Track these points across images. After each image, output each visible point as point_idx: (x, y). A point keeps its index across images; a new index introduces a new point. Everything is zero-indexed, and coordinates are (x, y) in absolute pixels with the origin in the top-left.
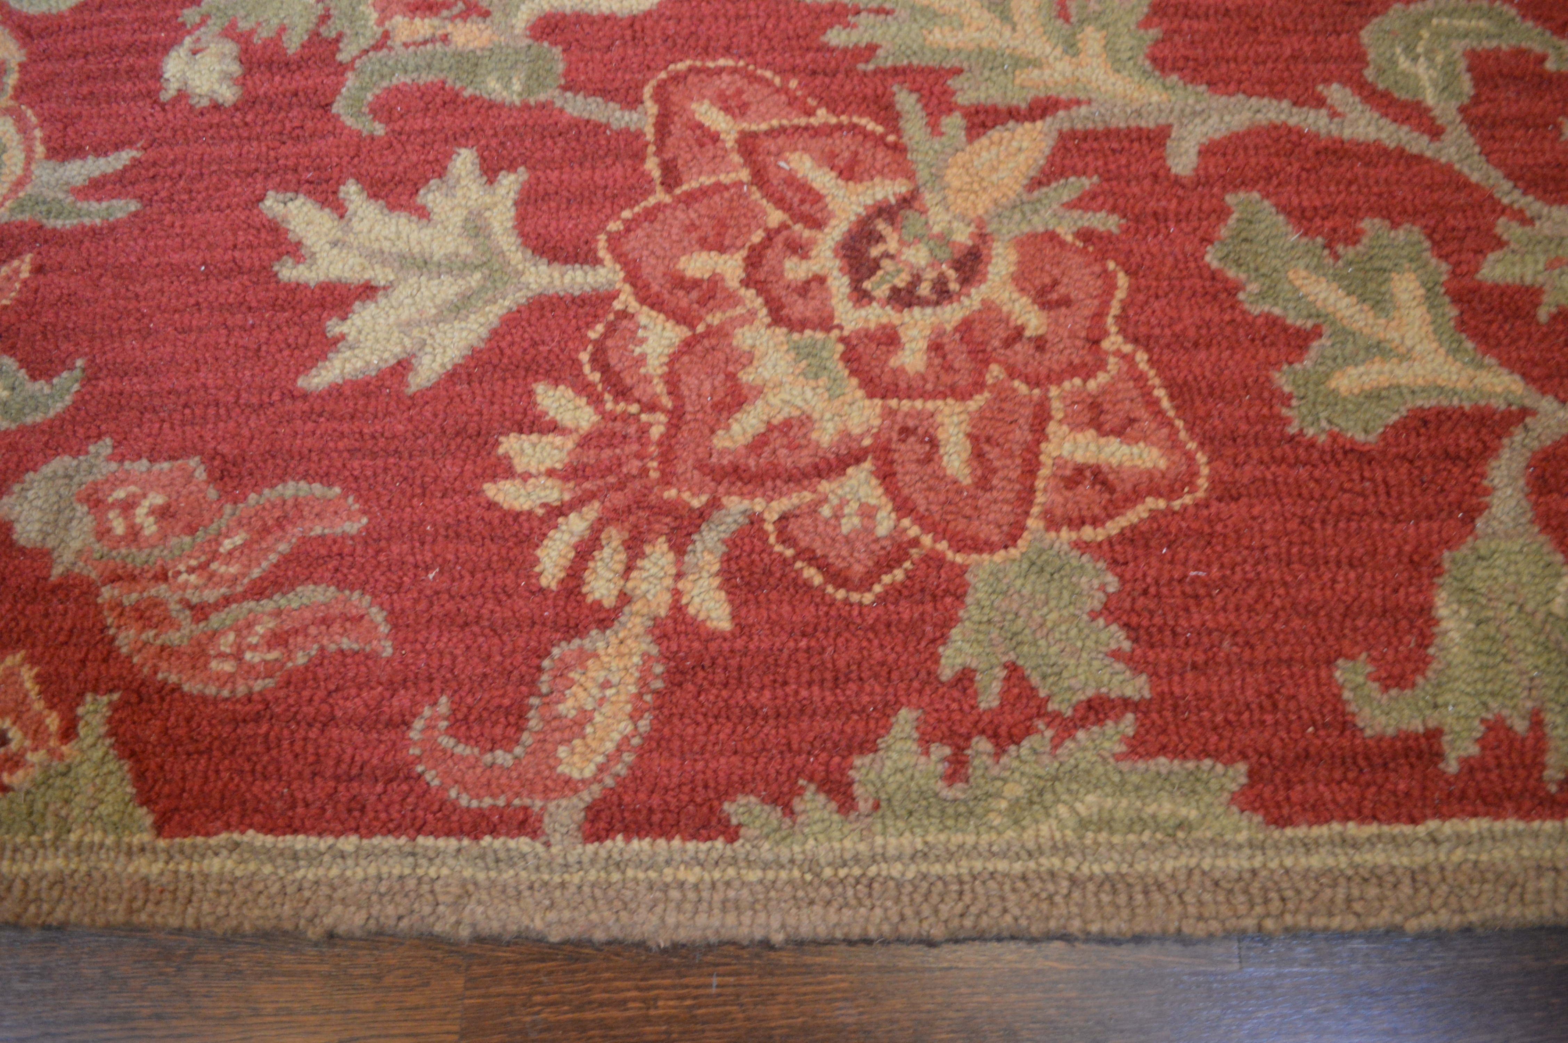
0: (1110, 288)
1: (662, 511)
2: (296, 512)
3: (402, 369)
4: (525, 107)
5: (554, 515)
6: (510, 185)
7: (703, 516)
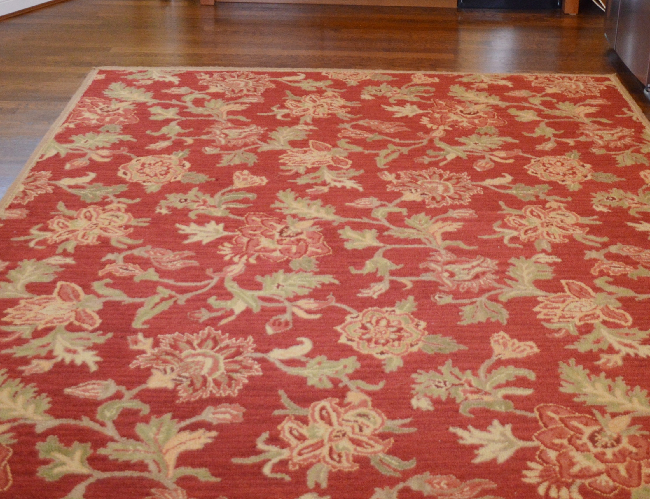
1: (562, 482)
2: (479, 485)
3: (495, 460)
4: (506, 412)
5: (539, 484)
6: (508, 427)
7: (572, 483)
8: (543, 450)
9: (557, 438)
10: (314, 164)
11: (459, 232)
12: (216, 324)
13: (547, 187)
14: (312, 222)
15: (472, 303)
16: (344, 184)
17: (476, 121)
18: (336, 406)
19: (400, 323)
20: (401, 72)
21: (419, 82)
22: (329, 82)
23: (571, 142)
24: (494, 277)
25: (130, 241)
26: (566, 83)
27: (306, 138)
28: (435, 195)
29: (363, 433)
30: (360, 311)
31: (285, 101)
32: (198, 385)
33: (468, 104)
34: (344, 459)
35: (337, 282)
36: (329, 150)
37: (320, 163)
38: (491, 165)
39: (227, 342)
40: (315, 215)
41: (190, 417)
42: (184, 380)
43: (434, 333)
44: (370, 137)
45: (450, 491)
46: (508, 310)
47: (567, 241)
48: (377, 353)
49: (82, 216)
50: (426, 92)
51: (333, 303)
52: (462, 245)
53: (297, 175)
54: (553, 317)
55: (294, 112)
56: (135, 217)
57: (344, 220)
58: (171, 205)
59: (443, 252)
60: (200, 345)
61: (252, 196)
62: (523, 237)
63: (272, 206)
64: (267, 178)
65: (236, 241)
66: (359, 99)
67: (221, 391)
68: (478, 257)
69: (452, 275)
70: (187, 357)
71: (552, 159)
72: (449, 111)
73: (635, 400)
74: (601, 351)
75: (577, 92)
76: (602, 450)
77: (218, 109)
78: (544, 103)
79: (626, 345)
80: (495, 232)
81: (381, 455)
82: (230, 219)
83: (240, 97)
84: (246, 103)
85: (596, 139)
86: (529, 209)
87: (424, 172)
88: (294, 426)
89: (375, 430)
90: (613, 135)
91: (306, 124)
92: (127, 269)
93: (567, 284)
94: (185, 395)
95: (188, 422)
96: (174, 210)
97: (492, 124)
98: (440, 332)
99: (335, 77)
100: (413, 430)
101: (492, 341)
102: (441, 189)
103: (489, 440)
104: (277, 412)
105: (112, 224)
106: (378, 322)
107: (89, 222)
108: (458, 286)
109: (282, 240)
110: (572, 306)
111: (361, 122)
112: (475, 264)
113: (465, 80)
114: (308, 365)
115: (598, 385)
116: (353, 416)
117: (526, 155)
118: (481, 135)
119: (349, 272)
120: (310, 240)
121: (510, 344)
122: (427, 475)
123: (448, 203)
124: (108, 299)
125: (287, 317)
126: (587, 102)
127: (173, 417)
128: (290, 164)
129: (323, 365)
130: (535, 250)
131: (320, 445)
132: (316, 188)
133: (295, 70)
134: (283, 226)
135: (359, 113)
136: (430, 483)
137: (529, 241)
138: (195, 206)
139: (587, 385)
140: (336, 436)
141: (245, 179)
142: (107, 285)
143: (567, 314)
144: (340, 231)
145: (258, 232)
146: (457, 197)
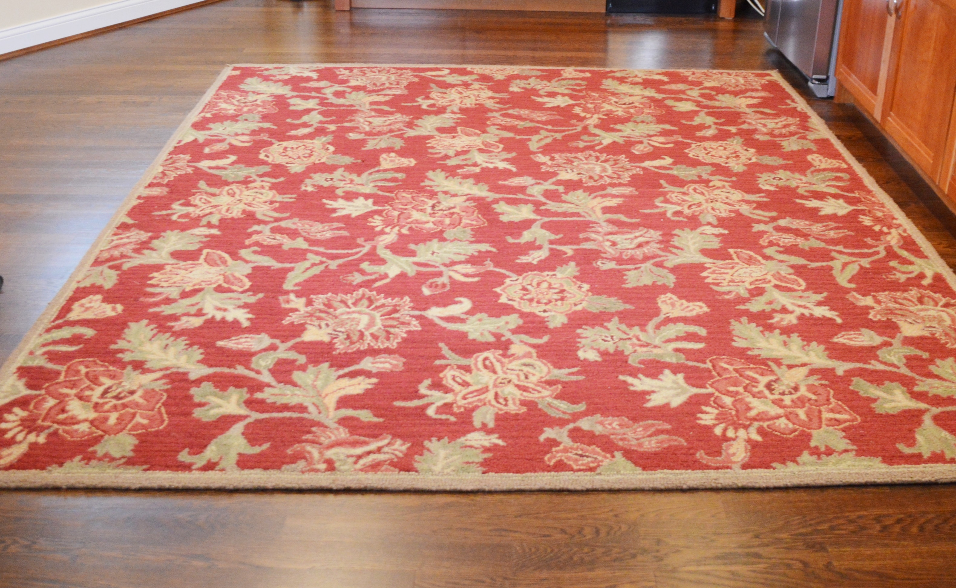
0: (829, 392)
1: (740, 424)
2: (652, 426)
3: (668, 404)
4: (678, 363)
5: (715, 425)
6: (681, 376)
7: (749, 426)
8: (717, 396)
9: (732, 386)
10: (463, 147)
11: (620, 206)
12: (370, 286)
13: (709, 169)
14: (465, 198)
15: (636, 269)
16: (496, 165)
17: (632, 111)
18: (499, 357)
19: (562, 285)
20: (550, 68)
21: (570, 76)
22: (475, 77)
23: (733, 129)
24: (658, 246)
25: (276, 215)
26: (725, 78)
27: (454, 125)
28: (592, 175)
29: (529, 381)
30: (520, 275)
31: (430, 93)
32: (355, 339)
33: (622, 96)
34: (510, 402)
35: (493, 250)
36: (478, 135)
37: (470, 146)
38: (650, 149)
39: (383, 301)
40: (468, 191)
41: (348, 366)
42: (340, 334)
43: (599, 294)
44: (521, 124)
45: (622, 431)
46: (674, 275)
47: (733, 215)
48: (540, 312)
49: (225, 193)
50: (579, 85)
51: (492, 268)
52: (623, 218)
53: (447, 157)
54: (722, 281)
55: (439, 103)
56: (280, 194)
57: (497, 196)
58: (316, 184)
59: (603, 224)
60: (354, 304)
61: (400, 176)
62: (687, 211)
63: (422, 184)
64: (415, 160)
65: (386, 214)
66: (506, 91)
67: (379, 344)
68: (640, 228)
69: (614, 244)
70: (342, 314)
71: (714, 144)
72: (603, 102)
73: (812, 354)
74: (774, 311)
75: (737, 86)
76: (780, 396)
77: (360, 100)
78: (702, 95)
79: (800, 306)
80: (657, 207)
81: (549, 399)
82: (379, 195)
83: (383, 90)
84: (389, 95)
85: (759, 127)
86: (692, 187)
87: (579, 155)
88: (457, 374)
89: (541, 377)
90: (777, 123)
91: (453, 113)
92: (274, 239)
93: (735, 253)
94: (342, 347)
95: (346, 370)
96: (320, 187)
97: (649, 113)
98: (604, 293)
99: (481, 72)
100: (581, 378)
101: (659, 302)
102: (598, 169)
103: (660, 387)
104: (438, 362)
105: (257, 200)
106: (538, 284)
107: (233, 198)
108: (621, 253)
109: (435, 213)
110: (741, 271)
111: (511, 111)
112: (637, 234)
113: (618, 75)
114: (468, 322)
115: (773, 341)
116: (517, 365)
117: (685, 141)
118: (638, 123)
119: (506, 241)
120: (463, 214)
121: (678, 304)
122: (598, 417)
123: (606, 181)
124: (256, 264)
125: (444, 280)
126: (748, 94)
127: (331, 366)
128: (438, 147)
129: (484, 321)
130: (701, 222)
131: (484, 390)
132: (467, 168)
133: (439, 66)
134: (435, 201)
135: (508, 103)
136: (602, 424)
137: (693, 214)
138: (341, 184)
139: (761, 340)
140: (501, 383)
141: (392, 161)
142: (255, 252)
143: (737, 279)
144: (495, 206)
145: (409, 207)
146: (615, 176)
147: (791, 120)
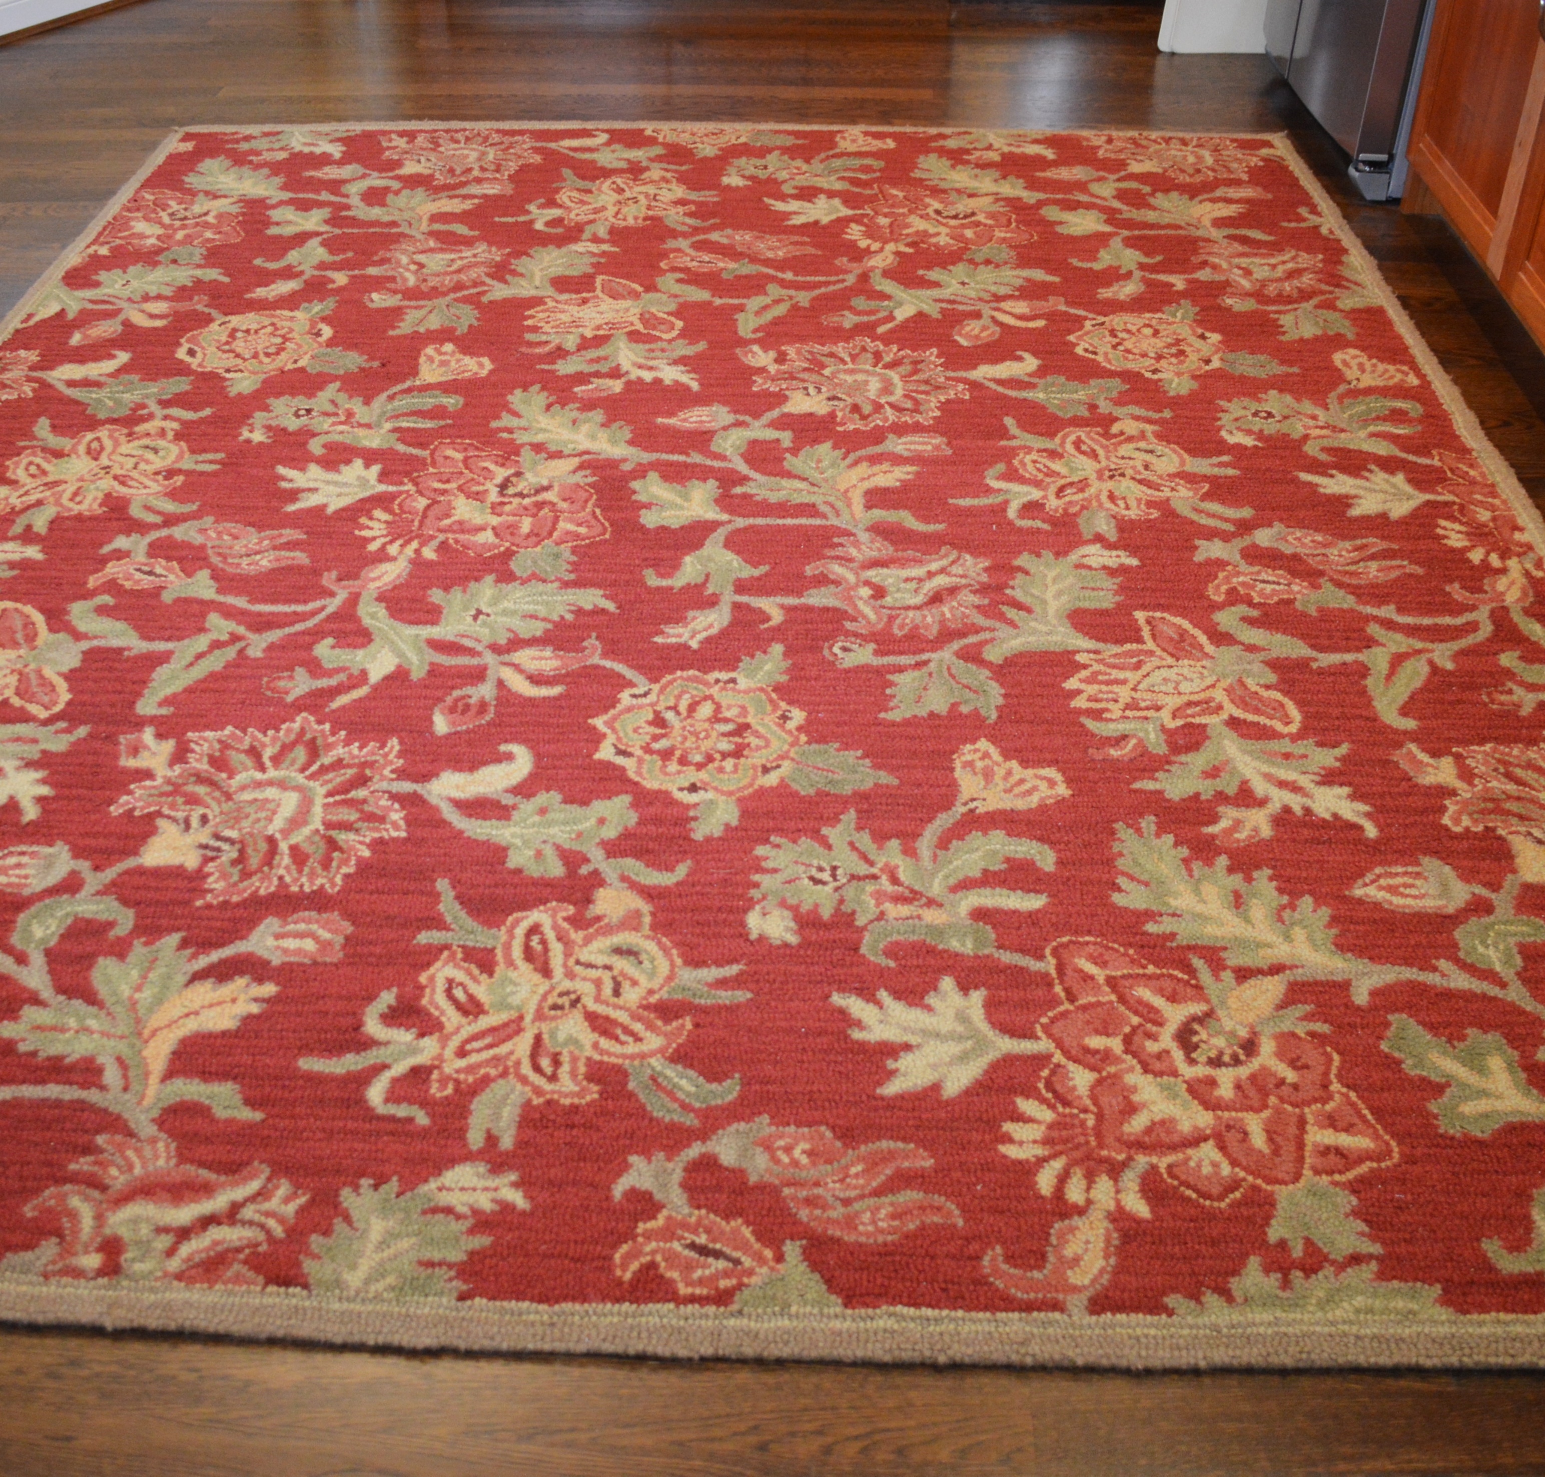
0: (1330, 1060)
1: (1101, 1161)
2: (891, 1156)
3: (936, 1087)
4: (977, 957)
5: (1041, 1161)
6: (977, 997)
7: (1125, 1164)
8: (1058, 1066)
9: (1097, 1032)
10: (598, 328)
11: (906, 486)
12: (323, 707)
13: (1116, 386)
14: (576, 461)
15: (919, 665)
16: (660, 375)
17: (969, 233)
18: (566, 925)
19: (744, 710)
20: (815, 127)
21: (852, 148)
22: (658, 150)
23: (1178, 282)
24: (975, 599)
25: (170, 507)
26: (1175, 151)
27: (591, 270)
28: (859, 400)
29: (620, 1001)
30: (656, 680)
31: (557, 190)
32: (254, 861)
33: (953, 196)
34: (565, 1068)
35: (610, 606)
36: (636, 296)
37: (613, 326)
38: (992, 333)
39: (340, 751)
40: (585, 444)
41: (221, 945)
42: (225, 846)
43: (822, 739)
44: (730, 267)
45: (813, 1174)
46: (1002, 685)
47: (1155, 514)
48: (681, 789)
49: (82, 449)
50: (867, 169)
51: (596, 660)
52: (908, 520)
53: (560, 353)
54: (1110, 705)
55: (572, 216)
56: (193, 451)
57: (646, 457)
58: (274, 423)
59: (864, 537)
60: (277, 760)
61: (452, 402)
62: (1053, 503)
63: (494, 424)
64: (493, 361)
65: (400, 506)
66: (715, 185)
67: (304, 879)
68: (944, 550)
69: (879, 592)
70: (243, 788)
71: (1133, 321)
72: (911, 212)
73: (1299, 933)
74: (1221, 797)
75: (1198, 171)
76: (1209, 1071)
77: (412, 209)
78: (1121, 195)
79: (1282, 784)
80: (989, 490)
81: (656, 1063)
82: (397, 453)
83: (463, 184)
84: (474, 197)
85: (1236, 275)
86: (1073, 437)
87: (840, 349)
88: (460, 976)
89: (651, 992)
90: (1274, 267)
91: (596, 240)
92: (150, 573)
93: (1148, 622)
94: (220, 886)
95: (215, 956)
96: (278, 433)
97: (1004, 240)
98: (836, 737)
99: (671, 138)
100: (742, 996)
101: (958, 764)
102: (874, 385)
103: (924, 1032)
104: (424, 938)
105: (142, 466)
106: (692, 708)
107: (94, 463)
108: (891, 619)
109: (503, 504)
110: (1157, 677)
111: (715, 236)
112: (934, 566)
113: (951, 144)
114: (516, 816)
115: (1210, 890)
116: (600, 951)
117: (1073, 311)
118: (976, 265)
119: (642, 583)
120: (564, 505)
121: (1000, 772)
122: (763, 1124)
123: (886, 419)
124: (95, 643)
125: (486, 691)
126: (1219, 193)
127: (184, 944)
128: (547, 328)
129: (550, 816)
130: (1080, 534)
131: (513, 1028)
132: (597, 382)
133: (589, 125)
134: (512, 471)
135: (713, 215)
136: (767, 1146)
137: (1066, 512)
138: (326, 424)
139: (1182, 887)
140: (555, 1007)
141: (443, 363)
142: (101, 610)
143: (1144, 698)
144: (636, 485)
145: (453, 486)
146: (909, 405)
147: (1305, 260)
